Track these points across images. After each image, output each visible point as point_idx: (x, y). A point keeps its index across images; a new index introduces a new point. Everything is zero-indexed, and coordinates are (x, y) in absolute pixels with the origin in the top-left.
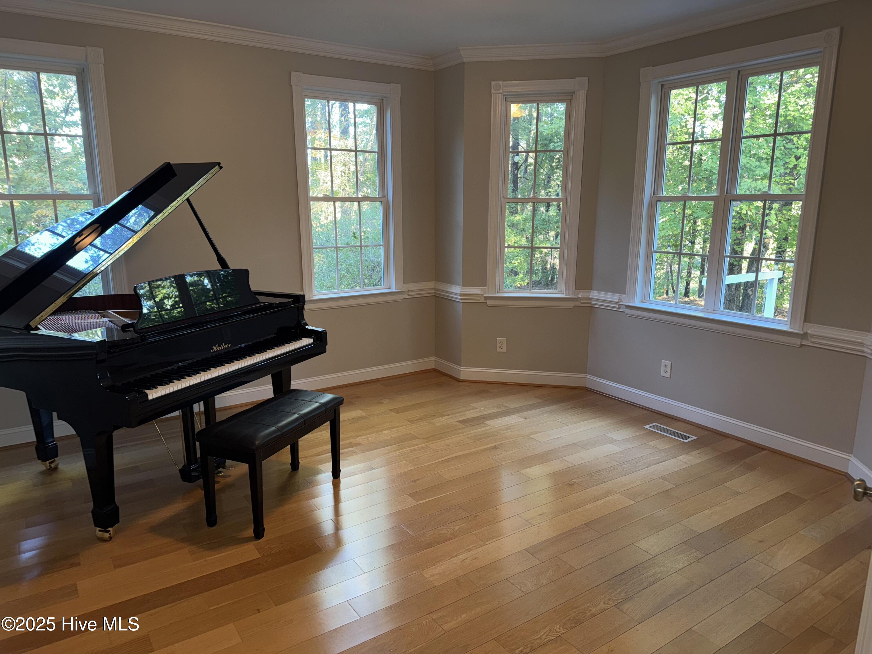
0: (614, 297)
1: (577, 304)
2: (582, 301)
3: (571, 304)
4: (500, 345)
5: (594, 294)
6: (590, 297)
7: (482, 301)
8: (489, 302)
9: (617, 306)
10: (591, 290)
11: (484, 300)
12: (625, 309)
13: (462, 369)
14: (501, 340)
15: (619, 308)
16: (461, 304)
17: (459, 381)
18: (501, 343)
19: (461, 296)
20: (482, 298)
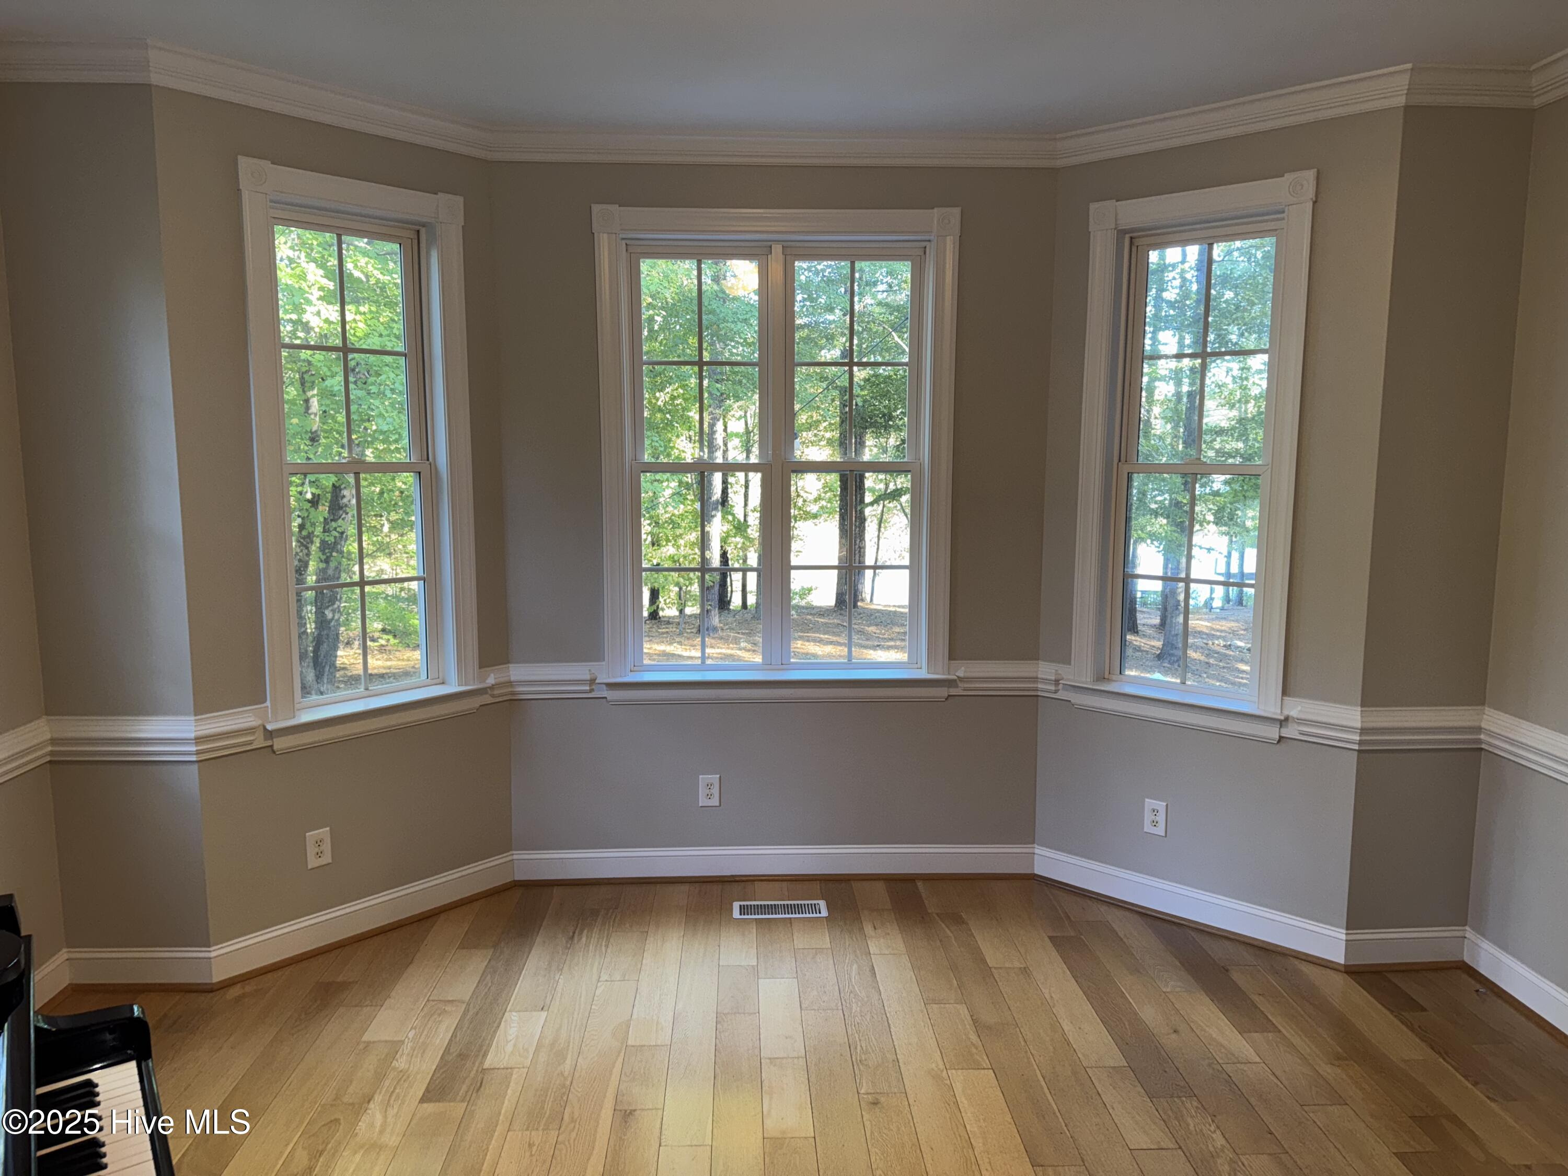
0: (576, 671)
1: (487, 699)
2: (496, 692)
3: (476, 702)
4: (317, 850)
5: (518, 672)
6: (512, 679)
7: (260, 742)
8: (280, 744)
9: (588, 688)
10: (508, 662)
11: (266, 739)
12: (606, 692)
13: (215, 952)
14: (319, 834)
15: (591, 691)
16: (196, 767)
17: (212, 991)
18: (319, 843)
19: (197, 744)
20: (260, 735)
